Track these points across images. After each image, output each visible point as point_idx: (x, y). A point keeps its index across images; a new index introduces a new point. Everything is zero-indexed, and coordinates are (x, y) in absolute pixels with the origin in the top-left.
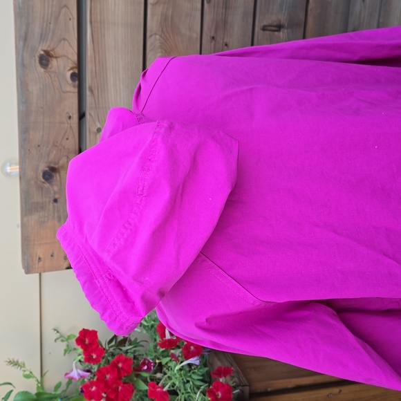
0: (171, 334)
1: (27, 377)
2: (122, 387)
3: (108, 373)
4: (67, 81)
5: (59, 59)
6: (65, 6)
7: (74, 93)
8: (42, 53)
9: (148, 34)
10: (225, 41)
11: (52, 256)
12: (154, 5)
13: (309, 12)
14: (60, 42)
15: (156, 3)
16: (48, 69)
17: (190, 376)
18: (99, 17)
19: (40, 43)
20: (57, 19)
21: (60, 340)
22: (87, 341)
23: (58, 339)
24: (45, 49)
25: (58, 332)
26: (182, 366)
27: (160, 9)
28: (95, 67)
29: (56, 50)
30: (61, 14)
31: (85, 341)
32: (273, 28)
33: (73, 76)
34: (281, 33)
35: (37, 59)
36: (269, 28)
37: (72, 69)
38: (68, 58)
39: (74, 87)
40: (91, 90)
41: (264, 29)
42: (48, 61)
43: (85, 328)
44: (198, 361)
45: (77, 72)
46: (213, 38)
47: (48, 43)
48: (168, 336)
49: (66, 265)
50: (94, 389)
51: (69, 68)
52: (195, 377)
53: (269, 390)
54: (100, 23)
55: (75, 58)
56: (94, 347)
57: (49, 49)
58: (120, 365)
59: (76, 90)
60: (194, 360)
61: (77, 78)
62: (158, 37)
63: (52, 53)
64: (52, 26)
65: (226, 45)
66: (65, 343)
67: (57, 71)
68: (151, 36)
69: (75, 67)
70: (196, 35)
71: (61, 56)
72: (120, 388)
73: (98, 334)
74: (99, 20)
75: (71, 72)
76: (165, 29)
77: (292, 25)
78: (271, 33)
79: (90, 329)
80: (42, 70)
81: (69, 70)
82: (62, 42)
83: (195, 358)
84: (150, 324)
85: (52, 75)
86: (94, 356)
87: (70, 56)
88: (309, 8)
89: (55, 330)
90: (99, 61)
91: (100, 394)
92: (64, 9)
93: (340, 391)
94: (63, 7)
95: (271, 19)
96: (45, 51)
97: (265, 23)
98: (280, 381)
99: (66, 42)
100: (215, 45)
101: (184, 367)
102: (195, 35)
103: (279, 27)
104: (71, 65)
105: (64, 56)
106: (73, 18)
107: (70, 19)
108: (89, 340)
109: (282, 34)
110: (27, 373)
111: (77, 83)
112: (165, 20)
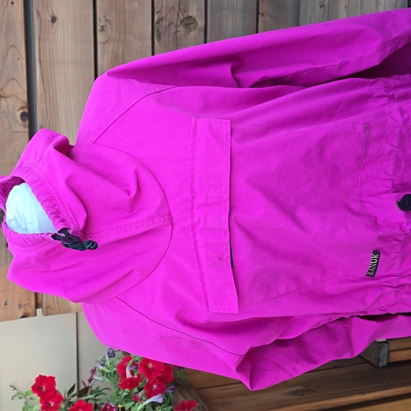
0: (132, 373)
4: (17, 121)
5: (8, 99)
6: (13, 46)
7: (24, 132)
11: (5, 304)
12: (104, 43)
14: (9, 82)
15: (106, 42)
18: (48, 56)
21: (17, 397)
22: (44, 389)
23: (15, 396)
25: (15, 389)
26: (145, 406)
27: (110, 48)
28: (46, 106)
29: (4, 90)
30: (9, 54)
31: (42, 388)
33: (23, 115)
37: (21, 108)
38: (17, 97)
39: (24, 126)
43: (42, 374)
44: (162, 399)
45: (27, 111)
48: (129, 375)
49: (21, 314)
51: (19, 108)
54: (50, 62)
55: (25, 98)
59: (27, 130)
60: (157, 398)
61: (27, 118)
63: (1, 93)
66: (24, 400)
67: (6, 111)
69: (25, 107)
71: (11, 96)
73: (56, 380)
74: (48, 59)
75: (21, 111)
79: (48, 375)
81: (19, 110)
82: (11, 82)
83: (158, 396)
84: (112, 371)
85: (2, 115)
86: (52, 404)
87: (19, 96)
89: (12, 387)
90: (50, 100)
92: (12, 50)
94: (11, 47)
99: (15, 82)
101: (147, 407)
104: (21, 105)
105: (14, 95)
106: (22, 58)
107: (19, 59)
108: (46, 387)
111: (27, 122)
112: (116, 58)
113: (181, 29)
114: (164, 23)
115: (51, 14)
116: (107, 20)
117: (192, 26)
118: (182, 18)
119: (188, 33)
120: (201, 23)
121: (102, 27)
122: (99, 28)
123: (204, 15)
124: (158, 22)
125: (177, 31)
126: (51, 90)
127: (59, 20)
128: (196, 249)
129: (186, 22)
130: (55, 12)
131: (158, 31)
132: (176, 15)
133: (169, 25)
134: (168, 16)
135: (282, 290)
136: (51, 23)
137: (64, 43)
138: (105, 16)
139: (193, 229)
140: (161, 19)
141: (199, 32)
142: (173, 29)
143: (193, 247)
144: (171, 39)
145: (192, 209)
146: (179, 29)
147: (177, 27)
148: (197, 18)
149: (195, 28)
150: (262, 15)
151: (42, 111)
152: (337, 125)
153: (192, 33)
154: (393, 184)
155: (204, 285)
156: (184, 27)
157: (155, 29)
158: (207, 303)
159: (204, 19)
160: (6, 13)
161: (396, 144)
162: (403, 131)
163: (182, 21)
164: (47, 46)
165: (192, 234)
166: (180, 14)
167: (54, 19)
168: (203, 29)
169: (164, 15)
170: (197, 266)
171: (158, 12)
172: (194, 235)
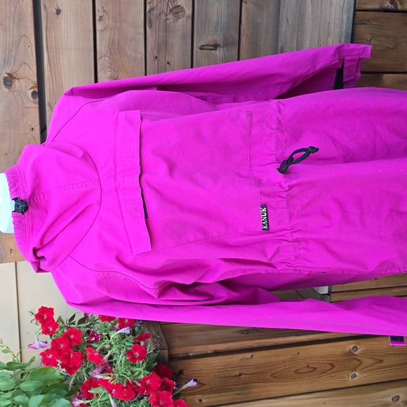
1: (5, 351)
2: (73, 354)
3: (61, 343)
4: (28, 99)
5: (21, 80)
6: (24, 35)
7: (35, 108)
8: (6, 75)
9: (98, 56)
10: (167, 60)
12: (102, 31)
13: (242, 32)
14: (21, 66)
15: (104, 30)
16: (12, 89)
17: (124, 344)
18: (54, 43)
19: (4, 67)
20: (18, 46)
22: (45, 317)
23: (33, 320)
24: (8, 72)
25: (33, 314)
27: (107, 35)
28: (53, 86)
29: (17, 73)
30: (21, 42)
32: (210, 48)
33: (33, 93)
34: (218, 51)
35: (2, 81)
36: (206, 47)
37: (32, 88)
38: (28, 79)
39: (35, 103)
40: (50, 106)
41: (202, 48)
42: (11, 82)
43: (44, 306)
44: (129, 331)
45: (37, 90)
46: (156, 57)
47: (11, 67)
50: (51, 356)
51: (30, 87)
52: (127, 344)
53: (191, 354)
54: (56, 48)
55: (35, 79)
56: (50, 321)
57: (12, 72)
58: (72, 337)
59: (37, 106)
60: (126, 330)
61: (37, 96)
62: (107, 58)
63: (15, 75)
64: (13, 52)
65: (168, 63)
67: (20, 90)
68: (100, 58)
69: (36, 87)
70: (141, 55)
71: (23, 78)
72: (72, 355)
73: (54, 311)
74: (54, 46)
75: (32, 90)
76: (112, 52)
77: (227, 44)
78: (208, 51)
79: (48, 307)
80: (7, 90)
81: (30, 89)
82: (23, 66)
83: (126, 328)
85: (16, 94)
86: (51, 329)
87: (30, 77)
88: (242, 29)
89: (30, 312)
90: (56, 81)
91: (55, 360)
92: (23, 39)
93: (252, 356)
95: (208, 39)
96: (8, 74)
97: (202, 44)
98: (198, 347)
99: (26, 66)
100: (158, 64)
102: (139, 56)
103: (216, 46)
104: (32, 85)
105: (25, 77)
106: (32, 46)
107: (29, 46)
108: (47, 316)
109: (219, 53)
110: (5, 348)
111: (37, 99)
112: (113, 44)
113: (171, 17)
114: (155, 13)
115: (56, 7)
116: (104, 11)
117: (180, 14)
118: (171, 7)
119: (177, 20)
120: (188, 12)
121: (101, 17)
122: (97, 18)
123: (191, 4)
124: (149, 11)
125: (166, 19)
126: (57, 73)
127: (63, 13)
128: (120, 205)
129: (175, 11)
130: (59, 5)
131: (150, 20)
132: (166, 5)
133: (160, 14)
134: (159, 6)
135: (191, 238)
136: (56, 15)
137: (67, 32)
138: (103, 8)
139: (116, 191)
140: (152, 9)
141: (187, 19)
142: (163, 17)
143: (117, 204)
144: (162, 26)
145: (115, 175)
146: (168, 17)
147: (166, 16)
148: (185, 7)
149: (183, 16)
150: (245, 2)
151: (50, 90)
152: (224, 113)
153: (180, 20)
154: (277, 158)
155: (127, 234)
156: (173, 15)
157: (147, 18)
158: (131, 247)
159: (191, 8)
160: (18, 8)
161: (275, 128)
162: (280, 119)
163: (171, 10)
164: (53, 35)
165: (116, 195)
166: (170, 4)
167: (58, 12)
168: (191, 17)
169: (155, 6)
170: (121, 218)
171: (149, 3)
172: (118, 195)
